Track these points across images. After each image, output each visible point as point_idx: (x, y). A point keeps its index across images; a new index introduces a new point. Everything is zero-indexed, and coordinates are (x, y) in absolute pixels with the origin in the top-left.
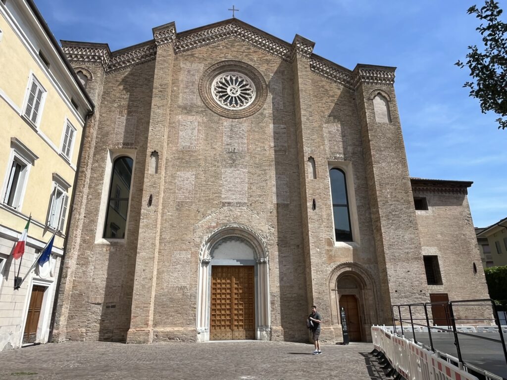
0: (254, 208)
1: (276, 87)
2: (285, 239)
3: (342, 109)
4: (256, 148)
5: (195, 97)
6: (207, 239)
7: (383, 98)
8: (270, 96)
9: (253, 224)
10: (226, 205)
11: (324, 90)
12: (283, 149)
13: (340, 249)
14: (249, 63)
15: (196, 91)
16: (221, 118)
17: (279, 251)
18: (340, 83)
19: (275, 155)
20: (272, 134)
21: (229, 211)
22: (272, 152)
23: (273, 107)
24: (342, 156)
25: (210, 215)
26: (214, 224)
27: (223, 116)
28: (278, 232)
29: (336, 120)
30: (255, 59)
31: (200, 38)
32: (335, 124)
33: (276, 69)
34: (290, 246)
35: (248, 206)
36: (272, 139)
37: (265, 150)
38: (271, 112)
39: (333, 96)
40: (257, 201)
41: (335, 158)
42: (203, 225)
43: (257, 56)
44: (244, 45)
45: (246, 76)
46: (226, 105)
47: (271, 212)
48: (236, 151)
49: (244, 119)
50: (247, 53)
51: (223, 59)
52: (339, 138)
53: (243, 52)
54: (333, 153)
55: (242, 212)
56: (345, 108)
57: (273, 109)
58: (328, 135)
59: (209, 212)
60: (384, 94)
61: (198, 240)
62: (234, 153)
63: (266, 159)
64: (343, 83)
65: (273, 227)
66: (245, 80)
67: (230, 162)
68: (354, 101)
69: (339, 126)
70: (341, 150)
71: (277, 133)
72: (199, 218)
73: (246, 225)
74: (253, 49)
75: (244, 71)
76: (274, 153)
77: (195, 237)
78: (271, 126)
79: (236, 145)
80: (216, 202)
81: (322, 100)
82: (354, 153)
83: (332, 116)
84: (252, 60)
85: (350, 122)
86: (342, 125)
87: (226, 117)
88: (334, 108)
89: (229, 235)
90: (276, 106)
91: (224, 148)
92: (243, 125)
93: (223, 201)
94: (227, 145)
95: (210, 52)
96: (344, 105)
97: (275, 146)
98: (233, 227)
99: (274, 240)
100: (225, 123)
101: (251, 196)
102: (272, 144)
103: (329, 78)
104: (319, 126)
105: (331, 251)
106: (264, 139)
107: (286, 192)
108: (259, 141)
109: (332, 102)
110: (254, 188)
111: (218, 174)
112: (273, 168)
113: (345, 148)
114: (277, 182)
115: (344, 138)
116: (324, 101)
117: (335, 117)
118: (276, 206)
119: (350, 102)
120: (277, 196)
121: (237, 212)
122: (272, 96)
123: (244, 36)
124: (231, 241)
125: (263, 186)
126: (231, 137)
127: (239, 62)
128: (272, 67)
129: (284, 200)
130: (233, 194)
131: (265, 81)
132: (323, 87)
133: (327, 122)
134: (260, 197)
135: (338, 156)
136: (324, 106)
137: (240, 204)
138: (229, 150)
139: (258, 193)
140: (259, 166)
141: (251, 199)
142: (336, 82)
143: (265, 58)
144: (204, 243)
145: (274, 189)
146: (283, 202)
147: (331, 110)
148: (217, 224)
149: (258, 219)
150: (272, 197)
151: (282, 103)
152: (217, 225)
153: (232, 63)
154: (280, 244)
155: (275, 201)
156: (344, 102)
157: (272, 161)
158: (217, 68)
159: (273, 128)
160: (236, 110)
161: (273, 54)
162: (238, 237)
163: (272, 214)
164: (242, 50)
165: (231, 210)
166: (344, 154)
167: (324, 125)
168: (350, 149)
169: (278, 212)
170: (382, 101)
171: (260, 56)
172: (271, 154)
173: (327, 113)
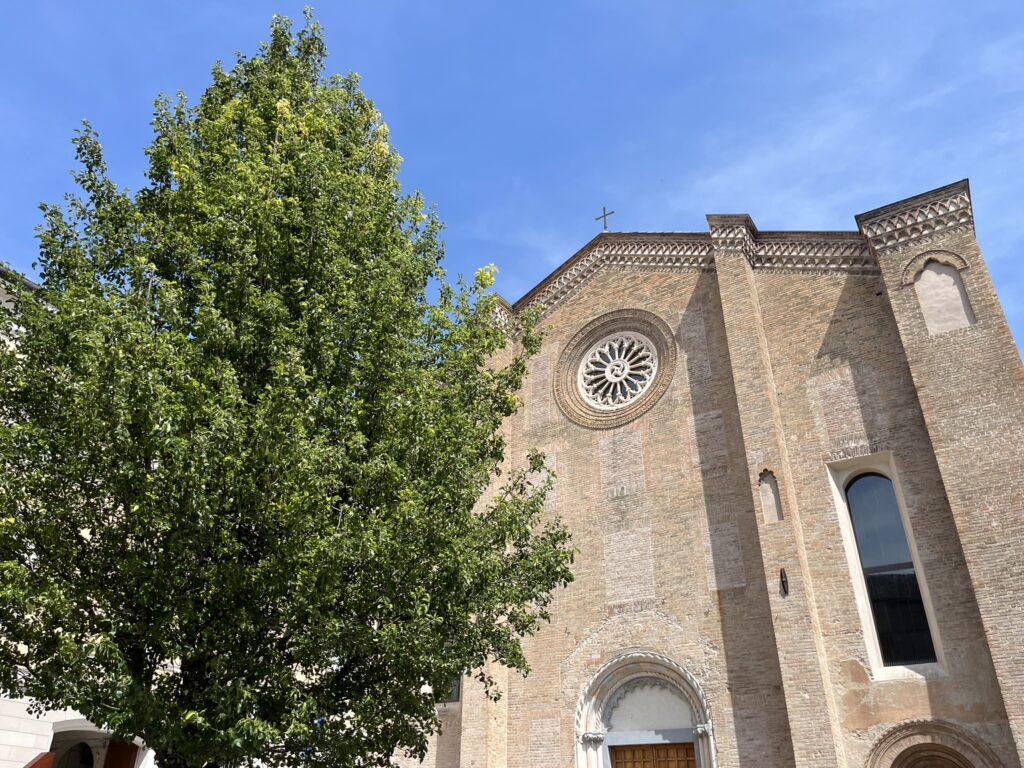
0: (670, 608)
1: (693, 335)
2: (744, 674)
3: (848, 330)
4: (663, 476)
5: (548, 409)
6: (587, 688)
7: (944, 268)
8: (683, 357)
9: (672, 645)
10: (616, 611)
11: (799, 300)
12: (719, 464)
13: (889, 686)
14: (638, 306)
15: (550, 397)
16: (594, 433)
17: (735, 703)
18: (837, 270)
19: (704, 481)
20: (693, 437)
21: (622, 623)
22: (698, 476)
23: (690, 378)
24: (864, 443)
25: (589, 636)
26: (597, 656)
27: (596, 429)
28: (728, 657)
29: (838, 360)
30: (648, 293)
31: (549, 296)
32: (835, 371)
33: (689, 296)
34: (757, 690)
35: (657, 606)
36: (694, 449)
37: (683, 476)
38: (687, 389)
39: (823, 307)
40: (675, 592)
41: (846, 452)
42: (578, 660)
43: (650, 287)
44: (625, 275)
45: (636, 333)
46: (607, 403)
47: (706, 614)
48: (625, 493)
49: (636, 421)
50: (631, 290)
51: (590, 319)
52: (851, 401)
53: (623, 291)
54: (837, 443)
55: (646, 621)
56: (856, 323)
57: (691, 383)
58: (820, 403)
59: (586, 631)
60: (942, 258)
61: (570, 693)
62: (623, 497)
63: (686, 494)
64: (844, 266)
65: (714, 648)
66: (636, 342)
67: (618, 518)
68: (878, 299)
69: (848, 371)
70: (861, 428)
71: (703, 433)
72: (569, 646)
73: (658, 651)
74: (641, 275)
75: (629, 325)
76: (701, 478)
77: (566, 688)
78: (691, 420)
79: (624, 480)
80: (597, 608)
81: (795, 326)
82: (895, 428)
83: (824, 354)
84: (641, 299)
85: (874, 354)
86: (855, 367)
87: (602, 429)
88: (829, 333)
89: (635, 676)
90: (697, 373)
91: (604, 493)
92: (635, 436)
93: (610, 603)
94: (610, 484)
95: (568, 315)
96: (854, 317)
97: (701, 463)
98: (632, 657)
99: (721, 678)
100: (602, 443)
101: (662, 584)
102: (696, 460)
103: (810, 270)
104: (796, 388)
105: (865, 693)
106: (677, 453)
107: (736, 560)
108: (667, 460)
109: (821, 322)
110: (667, 565)
111: (596, 549)
112: (703, 511)
113: (869, 423)
114: (713, 542)
115: (865, 398)
116: (802, 326)
117: (833, 355)
118: (716, 597)
119: (870, 304)
120: (717, 573)
121: (637, 623)
122: (686, 357)
123: (622, 259)
124: (642, 688)
125: (685, 557)
126: (614, 467)
127: (619, 311)
128: (680, 295)
129: (732, 581)
130: (628, 586)
131: (670, 332)
132: (795, 295)
133: (816, 372)
134: (680, 583)
135: (853, 445)
136: (803, 337)
137: (641, 605)
138: (612, 493)
139: (677, 574)
140: (671, 514)
141: (662, 590)
142: (825, 271)
143: (665, 284)
144: (582, 698)
145: (709, 559)
146: (730, 585)
147: (821, 339)
148: (603, 654)
149: (681, 633)
150: (705, 578)
151: (707, 364)
152: (602, 656)
153: (607, 319)
154: (734, 688)
155: (713, 587)
156: (854, 310)
157: (699, 496)
158: (583, 339)
159: (693, 424)
160: (622, 409)
161: (681, 268)
162: (652, 677)
163: (709, 618)
164: (622, 288)
165: (626, 621)
166: (870, 437)
167: (809, 382)
168: (883, 420)
169: (722, 611)
170: (943, 275)
171: (657, 284)
172: (695, 481)
173: (813, 352)
